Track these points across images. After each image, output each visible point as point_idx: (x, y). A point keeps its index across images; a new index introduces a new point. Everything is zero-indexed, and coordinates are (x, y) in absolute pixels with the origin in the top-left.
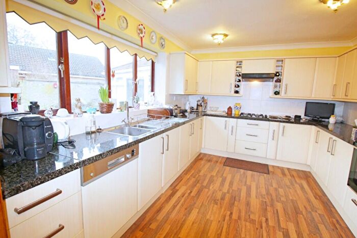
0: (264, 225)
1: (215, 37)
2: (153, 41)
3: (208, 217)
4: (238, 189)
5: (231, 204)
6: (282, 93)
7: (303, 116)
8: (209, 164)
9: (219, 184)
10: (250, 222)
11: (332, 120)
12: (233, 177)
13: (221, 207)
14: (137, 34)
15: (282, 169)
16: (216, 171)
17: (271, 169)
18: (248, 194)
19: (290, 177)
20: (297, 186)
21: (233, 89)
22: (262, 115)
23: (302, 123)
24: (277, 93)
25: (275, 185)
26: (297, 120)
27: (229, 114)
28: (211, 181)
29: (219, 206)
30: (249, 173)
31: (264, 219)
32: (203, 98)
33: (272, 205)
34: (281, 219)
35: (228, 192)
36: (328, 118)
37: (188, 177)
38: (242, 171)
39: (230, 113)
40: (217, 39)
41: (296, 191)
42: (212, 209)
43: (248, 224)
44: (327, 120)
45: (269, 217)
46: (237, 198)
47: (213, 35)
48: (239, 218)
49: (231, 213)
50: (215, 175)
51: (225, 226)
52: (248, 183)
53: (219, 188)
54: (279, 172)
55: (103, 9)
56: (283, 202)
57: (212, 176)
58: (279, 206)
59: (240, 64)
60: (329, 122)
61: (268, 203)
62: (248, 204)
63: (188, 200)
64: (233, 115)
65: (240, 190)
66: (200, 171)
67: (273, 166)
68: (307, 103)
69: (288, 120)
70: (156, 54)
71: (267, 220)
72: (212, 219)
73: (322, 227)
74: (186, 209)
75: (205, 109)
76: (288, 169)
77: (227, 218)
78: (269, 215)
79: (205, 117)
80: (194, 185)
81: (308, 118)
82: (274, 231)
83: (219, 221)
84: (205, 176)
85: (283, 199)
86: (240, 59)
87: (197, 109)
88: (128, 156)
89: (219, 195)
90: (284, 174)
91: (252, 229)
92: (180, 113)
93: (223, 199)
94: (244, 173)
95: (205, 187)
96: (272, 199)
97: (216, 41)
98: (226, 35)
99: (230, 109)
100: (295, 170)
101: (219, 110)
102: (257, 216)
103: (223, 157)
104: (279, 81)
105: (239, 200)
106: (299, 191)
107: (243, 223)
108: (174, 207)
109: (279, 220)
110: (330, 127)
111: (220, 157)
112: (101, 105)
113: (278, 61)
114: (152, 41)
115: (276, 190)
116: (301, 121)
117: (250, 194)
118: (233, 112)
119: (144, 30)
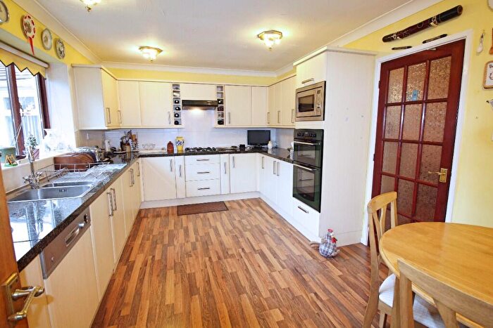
0: (242, 254)
1: (144, 50)
2: (48, 45)
3: (188, 272)
4: (206, 233)
5: (206, 250)
6: (226, 122)
7: (246, 145)
8: (159, 219)
9: (183, 237)
10: (230, 257)
11: (270, 145)
12: (195, 225)
13: (197, 257)
14: (22, 33)
15: (237, 202)
16: (173, 225)
17: (228, 205)
18: (218, 234)
19: (247, 207)
20: (255, 213)
21: (173, 119)
22: (209, 148)
23: (247, 152)
24: (221, 122)
25: (237, 218)
26: (242, 149)
27: (170, 152)
28: (172, 236)
29: (194, 257)
30: (209, 215)
31: (240, 250)
32: (130, 132)
33: (242, 236)
34: (253, 244)
35: (197, 240)
36: (267, 144)
37: (140, 242)
38: (201, 215)
39: (171, 150)
40: (148, 53)
41: (255, 217)
42: (189, 263)
43: (229, 260)
44: (265, 146)
45: (244, 247)
46: (209, 242)
48: (219, 258)
49: (210, 258)
50: (173, 228)
51: (210, 271)
52: (213, 224)
53: (185, 240)
54: (236, 206)
56: (250, 230)
57: (170, 231)
58: (248, 234)
59: (177, 89)
60: (268, 148)
61: (238, 236)
62: (221, 243)
63: (155, 266)
64: (175, 152)
65: (208, 234)
66: (152, 231)
67: (229, 202)
68: (248, 131)
69: (234, 150)
70: (46, 66)
71: (243, 249)
72: (193, 271)
73: (282, 237)
74: (158, 276)
75: (134, 149)
76: (242, 200)
77: (208, 264)
78: (243, 245)
79: (140, 158)
80: (153, 248)
81: (252, 146)
82: (252, 255)
83: (202, 270)
84: (162, 234)
85: (249, 227)
86: (175, 81)
87: (122, 150)
88: (82, 225)
89: (189, 247)
90: (241, 206)
91: (234, 262)
92: (105, 157)
93: (194, 248)
94: (204, 216)
95: (169, 245)
96: (240, 231)
97: (146, 56)
99: (170, 144)
100: (248, 200)
101: (156, 147)
102: (234, 249)
103: (172, 207)
104: (222, 109)
105: (212, 243)
106: (258, 217)
107: (225, 261)
108: (141, 280)
109: (252, 246)
110: (270, 152)
111: (168, 207)
113: (218, 87)
114: (45, 44)
115: (240, 221)
116: (246, 150)
117: (219, 234)
118: (175, 148)
119: (32, 26)
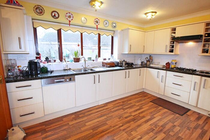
1: (147, 15)
5: (128, 122)
10: (128, 134)
12: (148, 110)
13: (120, 121)
14: (94, 24)
31: (139, 137)
35: (134, 116)
39: (168, 67)
40: (149, 16)
42: (114, 120)
43: (125, 134)
47: (146, 14)
48: (124, 130)
49: (122, 126)
50: (137, 105)
51: (111, 130)
52: (155, 116)
53: (131, 112)
55: (72, 17)
57: (134, 105)
61: (155, 131)
62: (139, 126)
65: (144, 117)
70: (114, 32)
71: (141, 138)
72: (108, 124)
77: (117, 127)
78: (146, 137)
84: (130, 104)
87: (146, 63)
89: (126, 115)
91: (125, 138)
93: (126, 118)
95: (123, 109)
98: (156, 12)
99: (168, 64)
102: (136, 134)
105: (136, 122)
112: (74, 59)
115: (174, 126)
119: (98, 21)
